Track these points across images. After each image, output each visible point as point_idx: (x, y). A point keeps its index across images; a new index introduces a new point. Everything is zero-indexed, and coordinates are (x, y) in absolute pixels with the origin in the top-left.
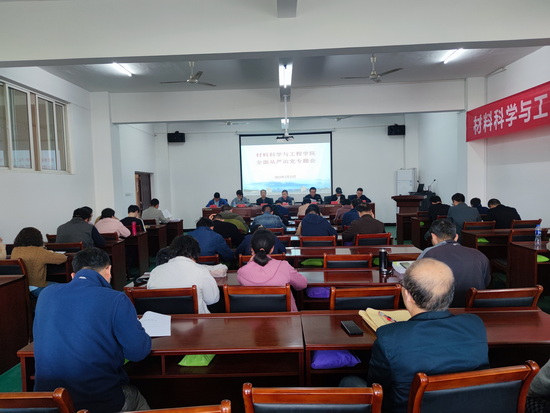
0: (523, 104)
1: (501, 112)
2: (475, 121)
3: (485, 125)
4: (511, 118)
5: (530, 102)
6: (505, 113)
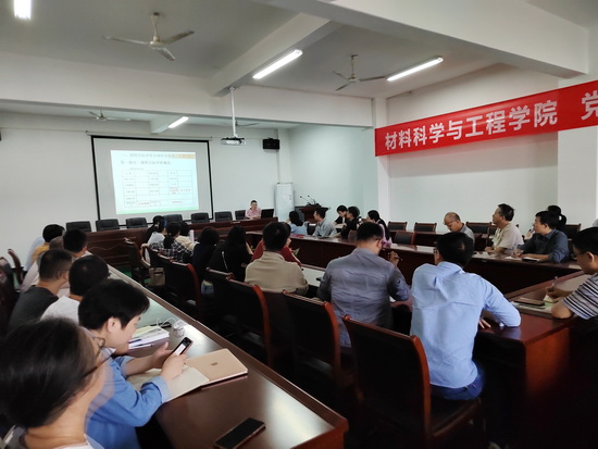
0: (451, 123)
1: (423, 130)
2: (388, 137)
3: (402, 141)
4: (437, 136)
5: (461, 122)
6: (427, 131)
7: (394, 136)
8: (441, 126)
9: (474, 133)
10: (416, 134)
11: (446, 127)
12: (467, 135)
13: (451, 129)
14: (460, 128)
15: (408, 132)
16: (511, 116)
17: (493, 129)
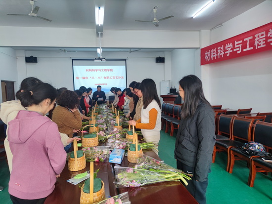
0: (236, 43)
1: (222, 48)
3: (212, 56)
4: (229, 51)
5: (241, 42)
7: (209, 53)
8: (231, 45)
9: (248, 49)
10: (219, 51)
11: (234, 46)
12: (244, 50)
13: (236, 46)
14: (240, 45)
15: (215, 50)
16: (269, 35)
17: (258, 45)
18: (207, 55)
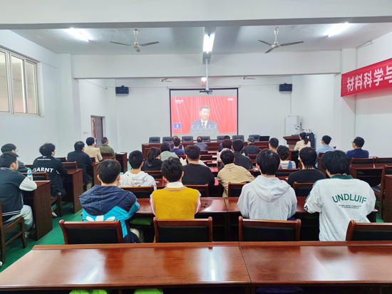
1: (370, 75)
2: (348, 81)
3: (356, 86)
4: (379, 80)
6: (373, 76)
7: (352, 80)
8: (381, 71)
10: (366, 78)
11: (385, 72)
15: (361, 77)
18: (350, 83)
